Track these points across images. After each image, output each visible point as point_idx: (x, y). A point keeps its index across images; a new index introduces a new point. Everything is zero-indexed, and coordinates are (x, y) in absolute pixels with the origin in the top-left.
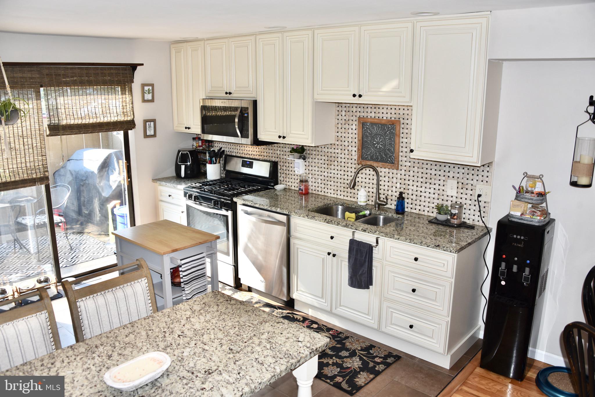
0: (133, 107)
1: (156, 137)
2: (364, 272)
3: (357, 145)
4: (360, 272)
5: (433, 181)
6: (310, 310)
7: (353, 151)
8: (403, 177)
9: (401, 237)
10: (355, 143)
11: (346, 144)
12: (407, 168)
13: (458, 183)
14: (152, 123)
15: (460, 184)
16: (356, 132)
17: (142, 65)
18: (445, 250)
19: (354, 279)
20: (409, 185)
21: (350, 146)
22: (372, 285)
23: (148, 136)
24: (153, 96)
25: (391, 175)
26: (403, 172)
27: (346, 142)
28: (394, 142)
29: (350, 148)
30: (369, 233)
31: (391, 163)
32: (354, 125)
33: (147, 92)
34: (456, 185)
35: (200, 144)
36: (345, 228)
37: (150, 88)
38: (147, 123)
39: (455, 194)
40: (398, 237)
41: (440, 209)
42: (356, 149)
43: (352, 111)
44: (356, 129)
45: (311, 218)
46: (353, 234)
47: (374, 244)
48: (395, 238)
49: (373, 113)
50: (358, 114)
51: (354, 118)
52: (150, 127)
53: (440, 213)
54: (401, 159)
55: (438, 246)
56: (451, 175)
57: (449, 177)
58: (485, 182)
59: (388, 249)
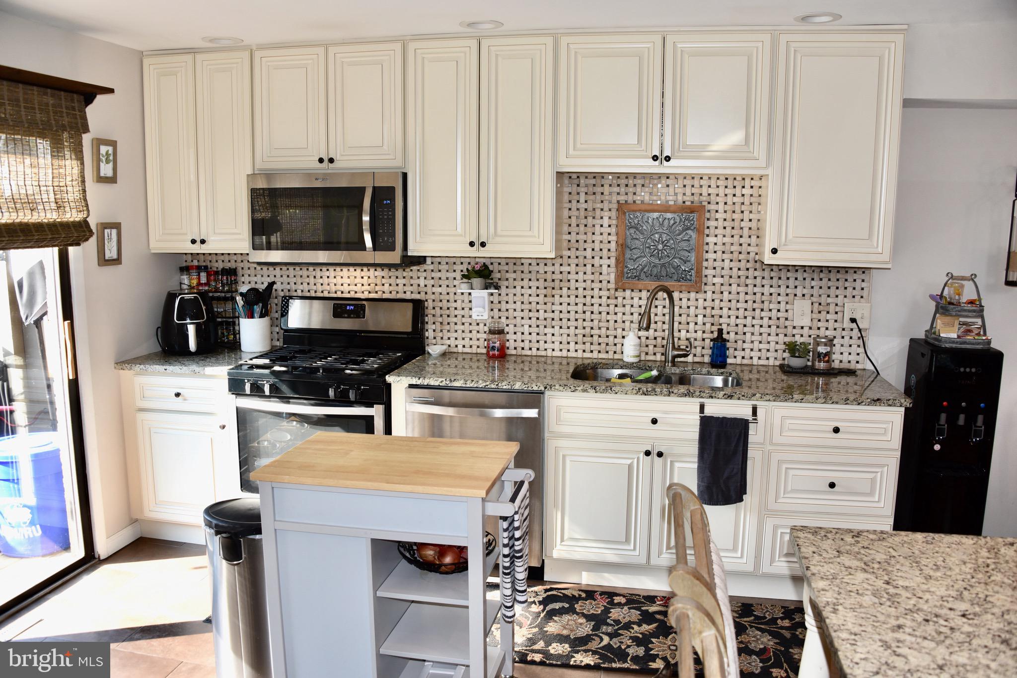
0: (84, 191)
1: (120, 263)
2: (735, 471)
4: (726, 475)
6: (584, 574)
7: (605, 267)
8: (709, 304)
9: (807, 396)
10: (609, 250)
11: (589, 253)
12: (718, 288)
13: (812, 304)
14: (114, 232)
15: (816, 305)
16: (609, 230)
17: (111, 91)
18: (890, 405)
19: (714, 490)
20: (721, 317)
21: (597, 258)
22: (746, 494)
23: (108, 260)
24: (115, 170)
26: (709, 296)
27: (589, 250)
29: (597, 261)
30: (739, 399)
31: (687, 281)
32: (606, 218)
33: (104, 159)
34: (808, 308)
35: (204, 280)
36: (687, 399)
37: (110, 149)
38: (107, 231)
40: (801, 396)
41: (793, 349)
43: (602, 194)
44: (610, 226)
45: (605, 391)
46: (702, 407)
47: (750, 418)
48: (794, 400)
51: (606, 206)
52: (110, 239)
53: (793, 356)
54: (705, 272)
55: (878, 400)
56: (799, 291)
57: (795, 295)
58: (858, 298)
59: (777, 421)
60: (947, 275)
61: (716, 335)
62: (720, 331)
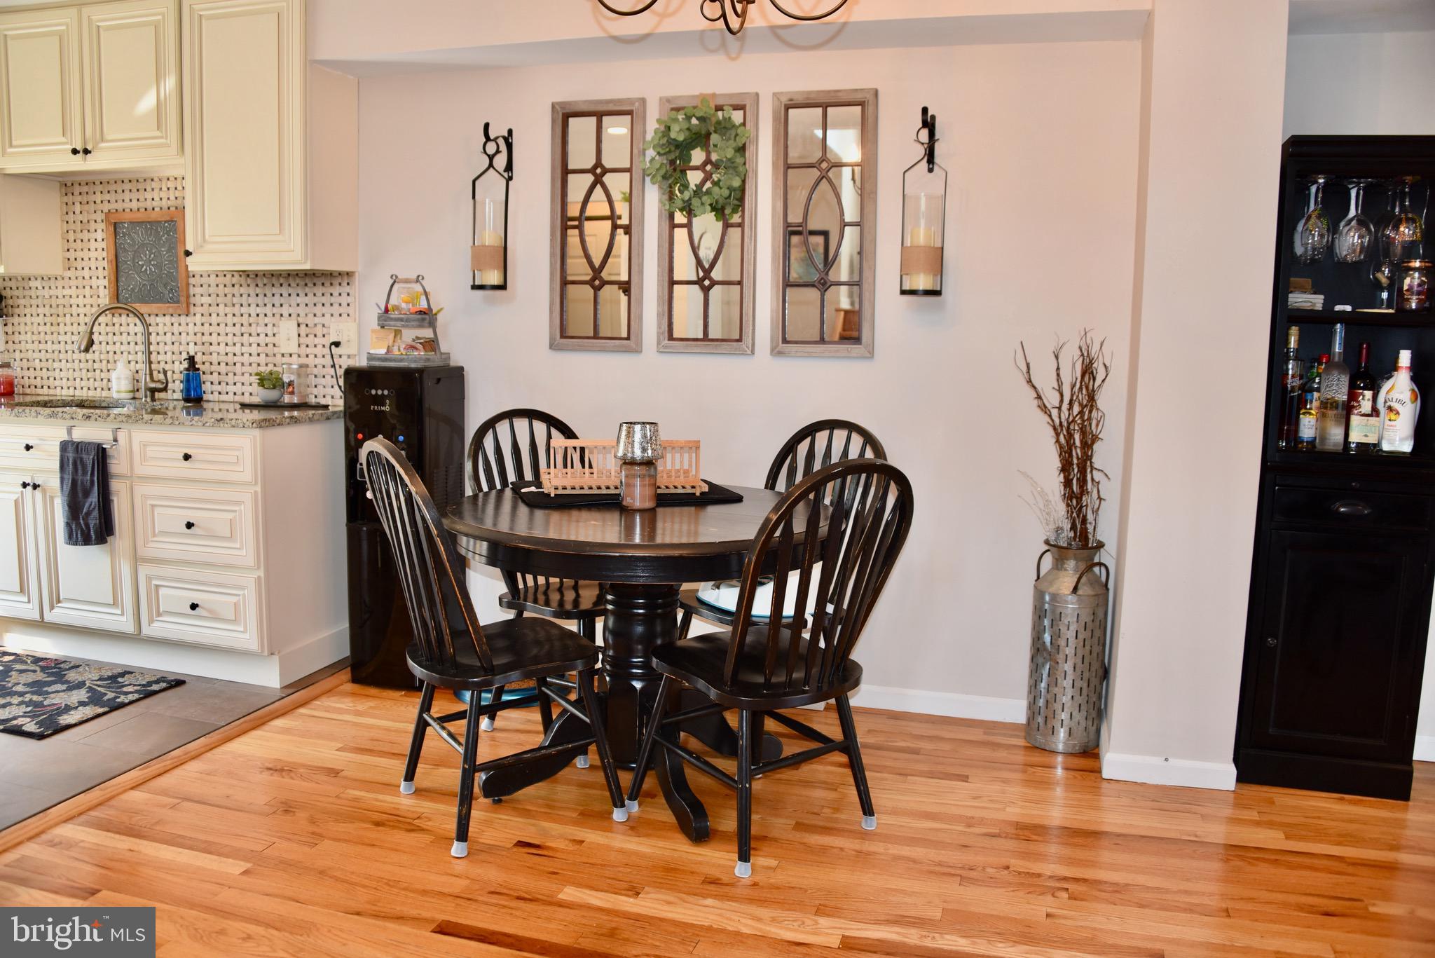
3: (106, 273)
4: (85, 510)
5: (253, 330)
7: (101, 288)
8: (198, 328)
10: (104, 268)
11: (86, 273)
12: (205, 310)
13: (299, 325)
15: (303, 327)
16: (103, 245)
19: (74, 528)
20: (211, 344)
21: (94, 278)
22: (113, 532)
25: (176, 329)
26: (198, 319)
27: (87, 269)
28: (177, 258)
29: (94, 282)
31: (174, 302)
32: (99, 231)
34: (295, 330)
39: (293, 348)
41: (269, 380)
42: (105, 282)
43: (95, 202)
44: (103, 240)
47: (110, 444)
49: (135, 201)
50: (106, 207)
51: (100, 216)
54: (192, 291)
55: (222, 419)
56: (285, 311)
57: (282, 315)
58: (344, 316)
59: (136, 448)
60: (392, 277)
61: (185, 365)
62: (191, 360)
